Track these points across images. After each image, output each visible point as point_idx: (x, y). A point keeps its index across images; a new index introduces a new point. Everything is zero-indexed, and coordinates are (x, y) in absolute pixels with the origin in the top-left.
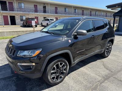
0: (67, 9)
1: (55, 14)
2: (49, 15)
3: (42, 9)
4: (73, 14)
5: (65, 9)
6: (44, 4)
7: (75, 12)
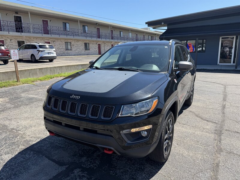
0: (67, 25)
1: (44, 34)
2: (30, 37)
3: (13, 24)
4: (82, 36)
5: (65, 24)
6: (17, 13)
7: (85, 31)
